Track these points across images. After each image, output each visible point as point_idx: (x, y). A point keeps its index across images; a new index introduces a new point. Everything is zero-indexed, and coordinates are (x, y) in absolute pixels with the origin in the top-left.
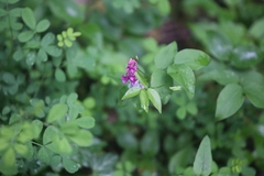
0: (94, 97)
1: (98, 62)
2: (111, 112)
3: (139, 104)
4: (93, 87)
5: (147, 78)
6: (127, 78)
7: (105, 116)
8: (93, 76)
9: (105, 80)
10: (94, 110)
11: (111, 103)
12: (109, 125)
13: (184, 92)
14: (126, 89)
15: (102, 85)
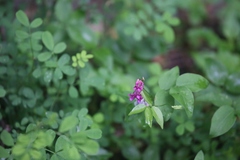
0: (104, 113)
1: (107, 82)
2: (118, 126)
3: (144, 120)
4: (103, 104)
5: (152, 97)
6: (134, 96)
7: (112, 130)
8: (103, 94)
9: (113, 98)
10: (103, 124)
11: (118, 119)
12: (116, 138)
13: (184, 111)
14: (132, 106)
15: (111, 102)
